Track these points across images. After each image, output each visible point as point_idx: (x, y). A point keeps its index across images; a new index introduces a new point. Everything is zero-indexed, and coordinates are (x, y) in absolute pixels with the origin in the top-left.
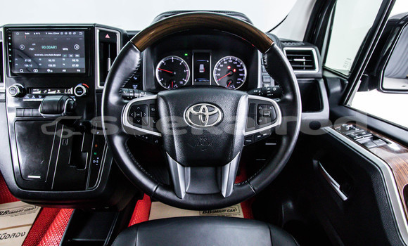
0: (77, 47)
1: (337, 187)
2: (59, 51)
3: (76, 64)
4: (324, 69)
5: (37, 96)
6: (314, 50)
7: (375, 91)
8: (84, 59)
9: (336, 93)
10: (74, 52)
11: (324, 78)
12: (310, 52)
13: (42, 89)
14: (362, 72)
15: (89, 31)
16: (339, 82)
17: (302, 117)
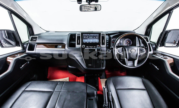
0: (97, 37)
1: (156, 67)
2: (93, 38)
3: (97, 41)
4: (151, 42)
5: (88, 48)
6: (148, 37)
7: (163, 47)
8: (98, 40)
9: (154, 47)
10: (96, 38)
11: (151, 44)
12: (147, 38)
13: (89, 46)
14: (160, 42)
15: (100, 34)
16: (154, 45)
17: (149, 52)
